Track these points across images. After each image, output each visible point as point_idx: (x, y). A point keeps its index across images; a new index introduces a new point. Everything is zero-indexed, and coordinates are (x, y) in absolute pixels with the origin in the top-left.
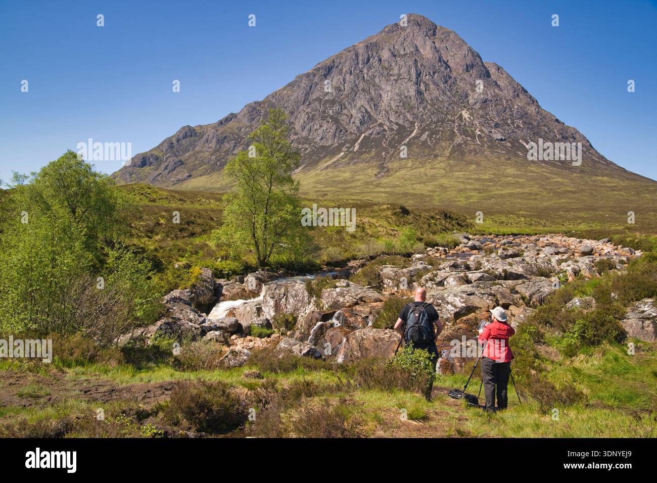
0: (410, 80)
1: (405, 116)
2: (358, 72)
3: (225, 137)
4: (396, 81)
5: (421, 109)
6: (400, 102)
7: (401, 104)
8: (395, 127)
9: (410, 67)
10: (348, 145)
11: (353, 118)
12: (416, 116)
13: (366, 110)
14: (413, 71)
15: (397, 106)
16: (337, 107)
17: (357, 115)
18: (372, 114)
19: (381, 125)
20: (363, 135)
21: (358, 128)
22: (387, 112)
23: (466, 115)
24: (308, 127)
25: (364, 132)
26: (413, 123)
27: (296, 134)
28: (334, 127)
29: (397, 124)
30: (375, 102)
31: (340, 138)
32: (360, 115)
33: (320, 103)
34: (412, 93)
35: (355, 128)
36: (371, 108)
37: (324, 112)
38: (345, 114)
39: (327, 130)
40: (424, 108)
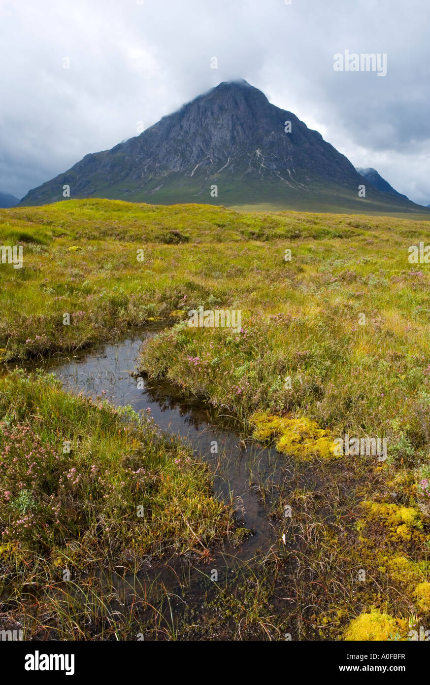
0: (228, 129)
1: (223, 153)
2: (198, 120)
3: (116, 164)
4: (220, 128)
5: (233, 149)
6: (221, 144)
7: (222, 145)
8: (217, 160)
9: (229, 120)
10: (188, 172)
11: (192, 154)
12: (229, 153)
13: (201, 148)
14: (230, 123)
15: (220, 146)
16: (183, 146)
17: (196, 151)
18: (204, 151)
19: (208, 159)
20: (198, 165)
21: (195, 160)
22: (213, 150)
23: (258, 152)
24: (166, 158)
25: (199, 163)
26: (227, 158)
27: (159, 162)
28: (181, 160)
29: (218, 158)
30: (207, 143)
31: (184, 167)
32: (197, 152)
33: (175, 142)
34: (228, 138)
35: (194, 161)
36: (204, 146)
37: (176, 149)
38: (189, 151)
39: (177, 161)
40: (234, 149)
